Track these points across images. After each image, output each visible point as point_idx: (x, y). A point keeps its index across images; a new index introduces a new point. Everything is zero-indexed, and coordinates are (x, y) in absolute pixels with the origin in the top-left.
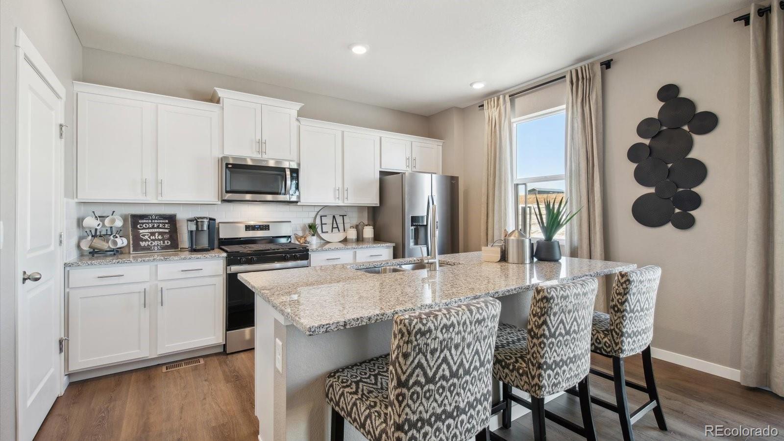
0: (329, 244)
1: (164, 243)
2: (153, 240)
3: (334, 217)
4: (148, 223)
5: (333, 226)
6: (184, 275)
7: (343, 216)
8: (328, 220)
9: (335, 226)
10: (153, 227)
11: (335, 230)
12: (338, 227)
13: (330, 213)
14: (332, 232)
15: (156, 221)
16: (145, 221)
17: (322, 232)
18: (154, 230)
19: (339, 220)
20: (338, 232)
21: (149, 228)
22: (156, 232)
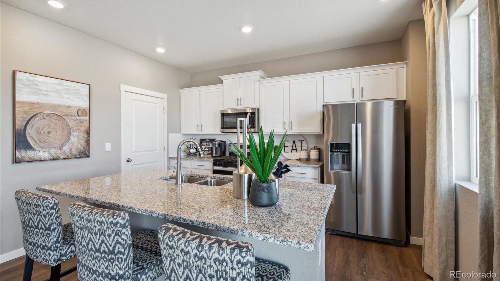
0: (289, 161)
1: (208, 152)
2: (205, 150)
3: (294, 141)
4: (205, 143)
5: (292, 148)
6: (199, 167)
7: (301, 141)
8: (289, 144)
9: (294, 148)
10: (206, 145)
11: (294, 151)
12: (296, 149)
13: (291, 140)
14: (291, 152)
15: (208, 142)
16: (204, 142)
17: (284, 152)
18: (206, 146)
19: (298, 144)
20: (296, 152)
21: (205, 145)
22: (207, 147)
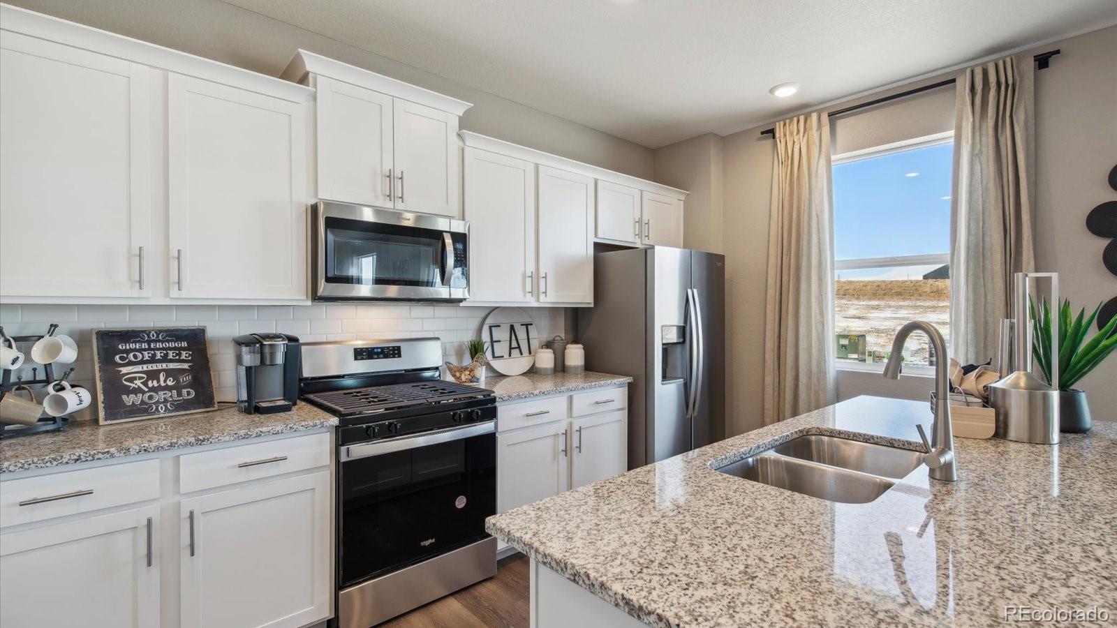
0: (506, 379)
1: (179, 394)
2: (153, 389)
3: (512, 328)
4: (140, 350)
5: (510, 344)
6: (244, 475)
7: (527, 325)
8: (502, 334)
9: (514, 344)
10: (153, 360)
11: (515, 352)
12: (519, 347)
13: (505, 322)
14: (510, 355)
15: (159, 345)
16: (132, 346)
17: (494, 357)
18: (154, 367)
19: (521, 333)
20: (519, 355)
21: (142, 362)
22: (160, 371)
